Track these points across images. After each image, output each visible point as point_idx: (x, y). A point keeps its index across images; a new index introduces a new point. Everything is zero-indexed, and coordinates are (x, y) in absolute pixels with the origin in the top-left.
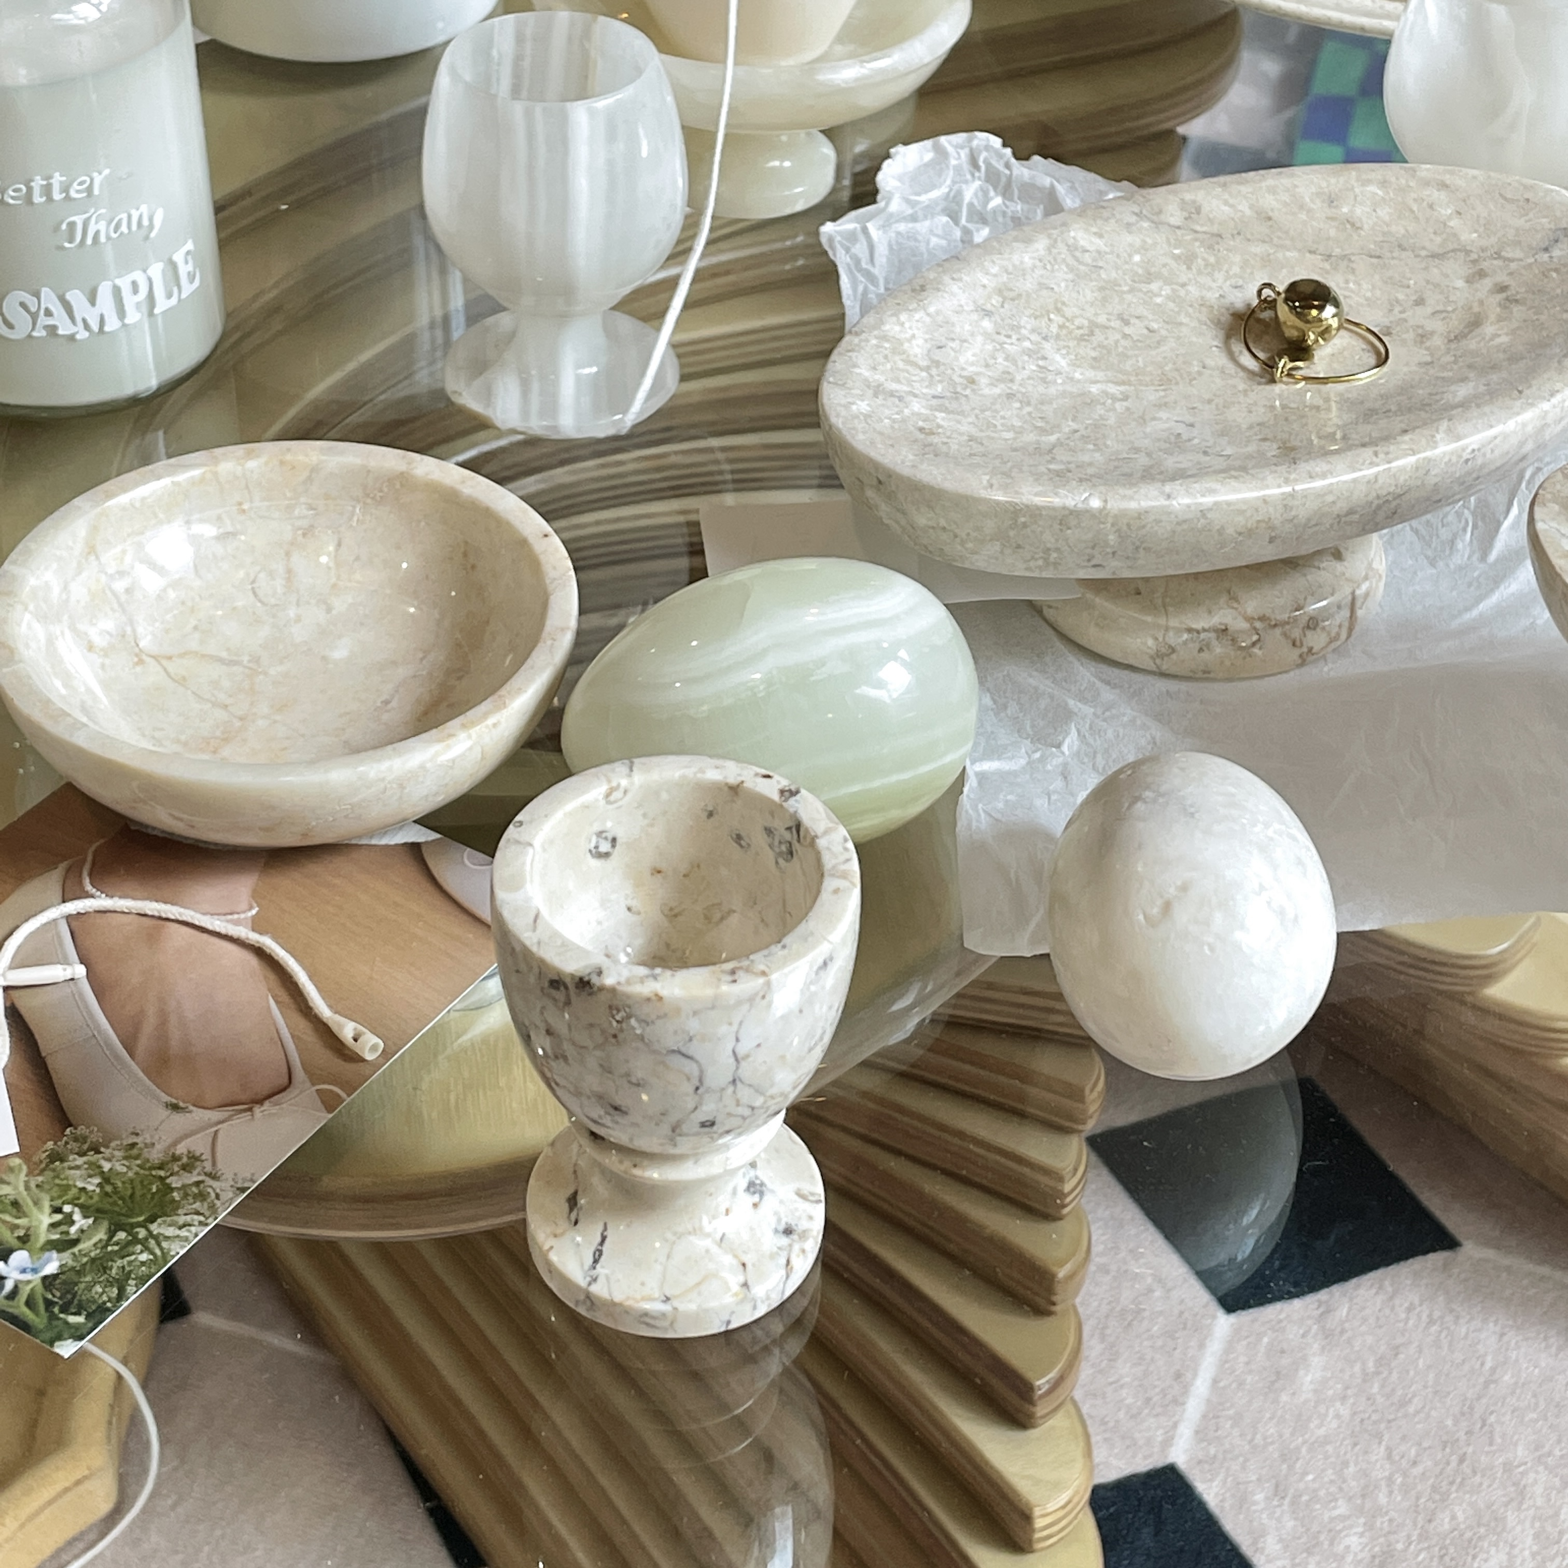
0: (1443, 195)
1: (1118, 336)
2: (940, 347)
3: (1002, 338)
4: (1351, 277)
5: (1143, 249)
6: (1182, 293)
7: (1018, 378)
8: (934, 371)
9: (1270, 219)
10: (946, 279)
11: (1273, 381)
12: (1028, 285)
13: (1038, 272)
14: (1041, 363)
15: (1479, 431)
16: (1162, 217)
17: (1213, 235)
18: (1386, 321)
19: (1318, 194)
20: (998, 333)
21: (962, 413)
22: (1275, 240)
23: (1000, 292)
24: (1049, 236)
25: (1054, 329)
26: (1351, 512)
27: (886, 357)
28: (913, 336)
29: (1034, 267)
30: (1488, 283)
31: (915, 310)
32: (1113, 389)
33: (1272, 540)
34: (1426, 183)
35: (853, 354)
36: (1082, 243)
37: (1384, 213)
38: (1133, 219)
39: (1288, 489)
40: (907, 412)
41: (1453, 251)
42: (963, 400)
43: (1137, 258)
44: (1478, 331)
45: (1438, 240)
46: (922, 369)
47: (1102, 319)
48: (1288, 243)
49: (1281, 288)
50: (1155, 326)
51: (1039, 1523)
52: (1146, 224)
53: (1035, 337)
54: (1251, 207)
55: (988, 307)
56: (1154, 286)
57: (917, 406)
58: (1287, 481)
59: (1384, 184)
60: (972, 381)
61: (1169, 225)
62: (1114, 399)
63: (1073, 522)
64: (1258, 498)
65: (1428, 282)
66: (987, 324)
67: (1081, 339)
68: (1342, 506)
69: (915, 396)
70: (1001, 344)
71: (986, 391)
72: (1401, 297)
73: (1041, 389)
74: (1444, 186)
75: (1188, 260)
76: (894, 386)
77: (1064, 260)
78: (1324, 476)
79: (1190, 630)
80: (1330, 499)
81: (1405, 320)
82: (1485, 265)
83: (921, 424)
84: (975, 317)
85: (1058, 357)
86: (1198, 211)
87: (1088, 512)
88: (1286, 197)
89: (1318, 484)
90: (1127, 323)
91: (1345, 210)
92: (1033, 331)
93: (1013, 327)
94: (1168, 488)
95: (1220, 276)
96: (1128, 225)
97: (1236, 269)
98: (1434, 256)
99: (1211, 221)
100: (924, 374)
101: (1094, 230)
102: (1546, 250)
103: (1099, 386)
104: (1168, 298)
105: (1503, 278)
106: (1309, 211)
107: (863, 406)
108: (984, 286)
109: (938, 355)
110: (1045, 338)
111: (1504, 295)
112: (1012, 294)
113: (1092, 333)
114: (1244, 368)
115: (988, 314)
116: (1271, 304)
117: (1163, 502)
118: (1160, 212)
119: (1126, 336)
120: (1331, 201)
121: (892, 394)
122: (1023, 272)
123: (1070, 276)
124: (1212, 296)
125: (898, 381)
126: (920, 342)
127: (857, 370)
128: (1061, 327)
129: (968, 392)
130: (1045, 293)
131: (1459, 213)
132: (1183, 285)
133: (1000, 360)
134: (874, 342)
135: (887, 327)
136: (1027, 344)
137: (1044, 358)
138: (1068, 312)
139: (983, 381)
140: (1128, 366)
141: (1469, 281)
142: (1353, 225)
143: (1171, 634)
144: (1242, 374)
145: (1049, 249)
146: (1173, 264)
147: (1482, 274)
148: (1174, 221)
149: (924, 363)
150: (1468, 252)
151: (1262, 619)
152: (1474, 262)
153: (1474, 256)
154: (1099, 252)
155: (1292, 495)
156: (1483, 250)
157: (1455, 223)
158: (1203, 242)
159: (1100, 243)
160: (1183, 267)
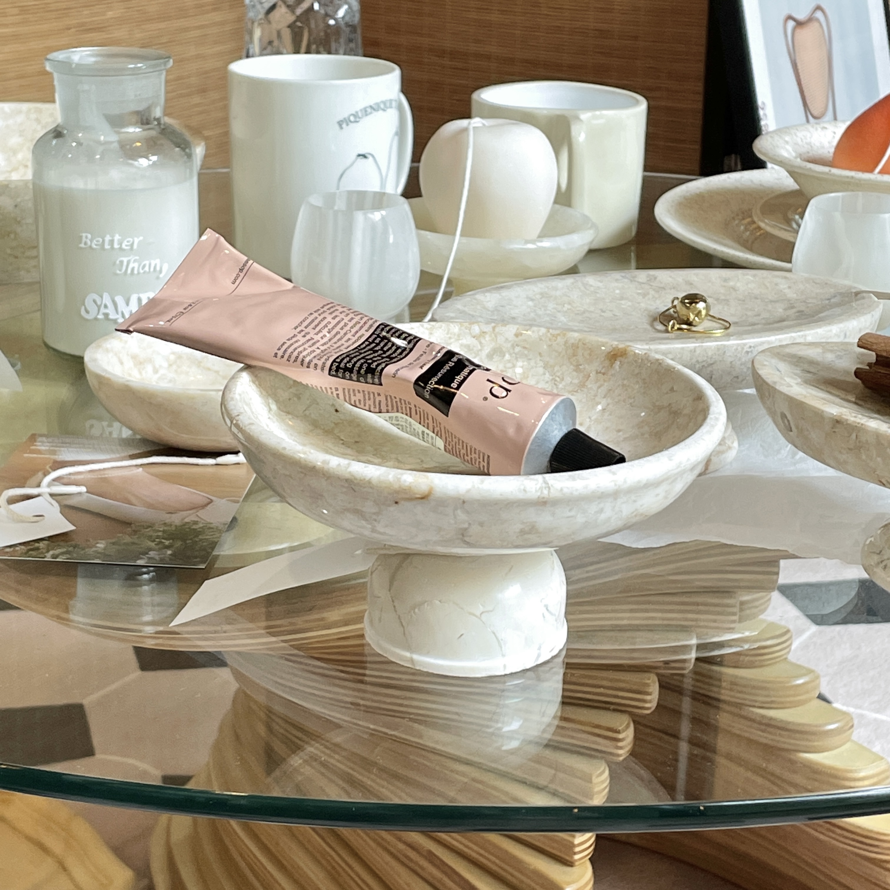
0: (784, 281)
1: (597, 315)
2: (502, 306)
5: (622, 289)
6: (637, 305)
8: (495, 312)
9: (691, 284)
12: (557, 293)
13: (565, 290)
14: (553, 318)
15: (753, 339)
16: (636, 279)
17: (661, 288)
18: (736, 319)
19: (719, 278)
20: (535, 307)
23: (541, 294)
24: (576, 279)
25: (565, 309)
27: (472, 304)
29: (563, 288)
30: (794, 310)
34: (776, 277)
36: (591, 283)
37: (751, 286)
38: (620, 278)
41: (782, 300)
43: (617, 291)
45: (776, 296)
47: (591, 309)
50: (618, 314)
52: (626, 281)
53: (553, 310)
54: (683, 279)
55: (534, 298)
56: (623, 302)
59: (754, 276)
61: (638, 282)
65: (765, 309)
66: (530, 303)
67: (577, 314)
70: (535, 310)
72: (748, 313)
74: (785, 278)
75: (644, 295)
76: (472, 313)
77: (579, 288)
81: (746, 320)
82: (796, 305)
84: (525, 300)
85: (562, 318)
86: (655, 279)
88: (703, 278)
90: (604, 312)
91: (731, 284)
92: (554, 308)
93: (543, 306)
95: (658, 302)
96: (617, 280)
97: (668, 300)
98: (771, 301)
99: (661, 282)
100: (490, 312)
101: (598, 279)
102: (829, 299)
104: (629, 306)
105: (802, 308)
106: (713, 283)
108: (534, 291)
109: (500, 308)
110: (559, 312)
112: (548, 296)
113: (584, 313)
114: (657, 329)
115: (532, 300)
118: (635, 277)
119: (601, 316)
120: (726, 280)
122: (556, 289)
123: (580, 294)
125: (474, 311)
126: (492, 303)
128: (569, 309)
130: (565, 297)
131: (789, 287)
132: (639, 303)
133: (532, 315)
135: (477, 296)
136: (548, 312)
137: (555, 317)
138: (575, 305)
141: (785, 309)
142: (734, 289)
144: (654, 330)
145: (573, 283)
146: (636, 295)
147: (793, 307)
148: (640, 280)
149: (491, 309)
150: (789, 300)
152: (791, 304)
153: (792, 302)
154: (598, 287)
156: (797, 300)
157: (787, 291)
158: (654, 290)
159: (600, 284)
160: (641, 297)
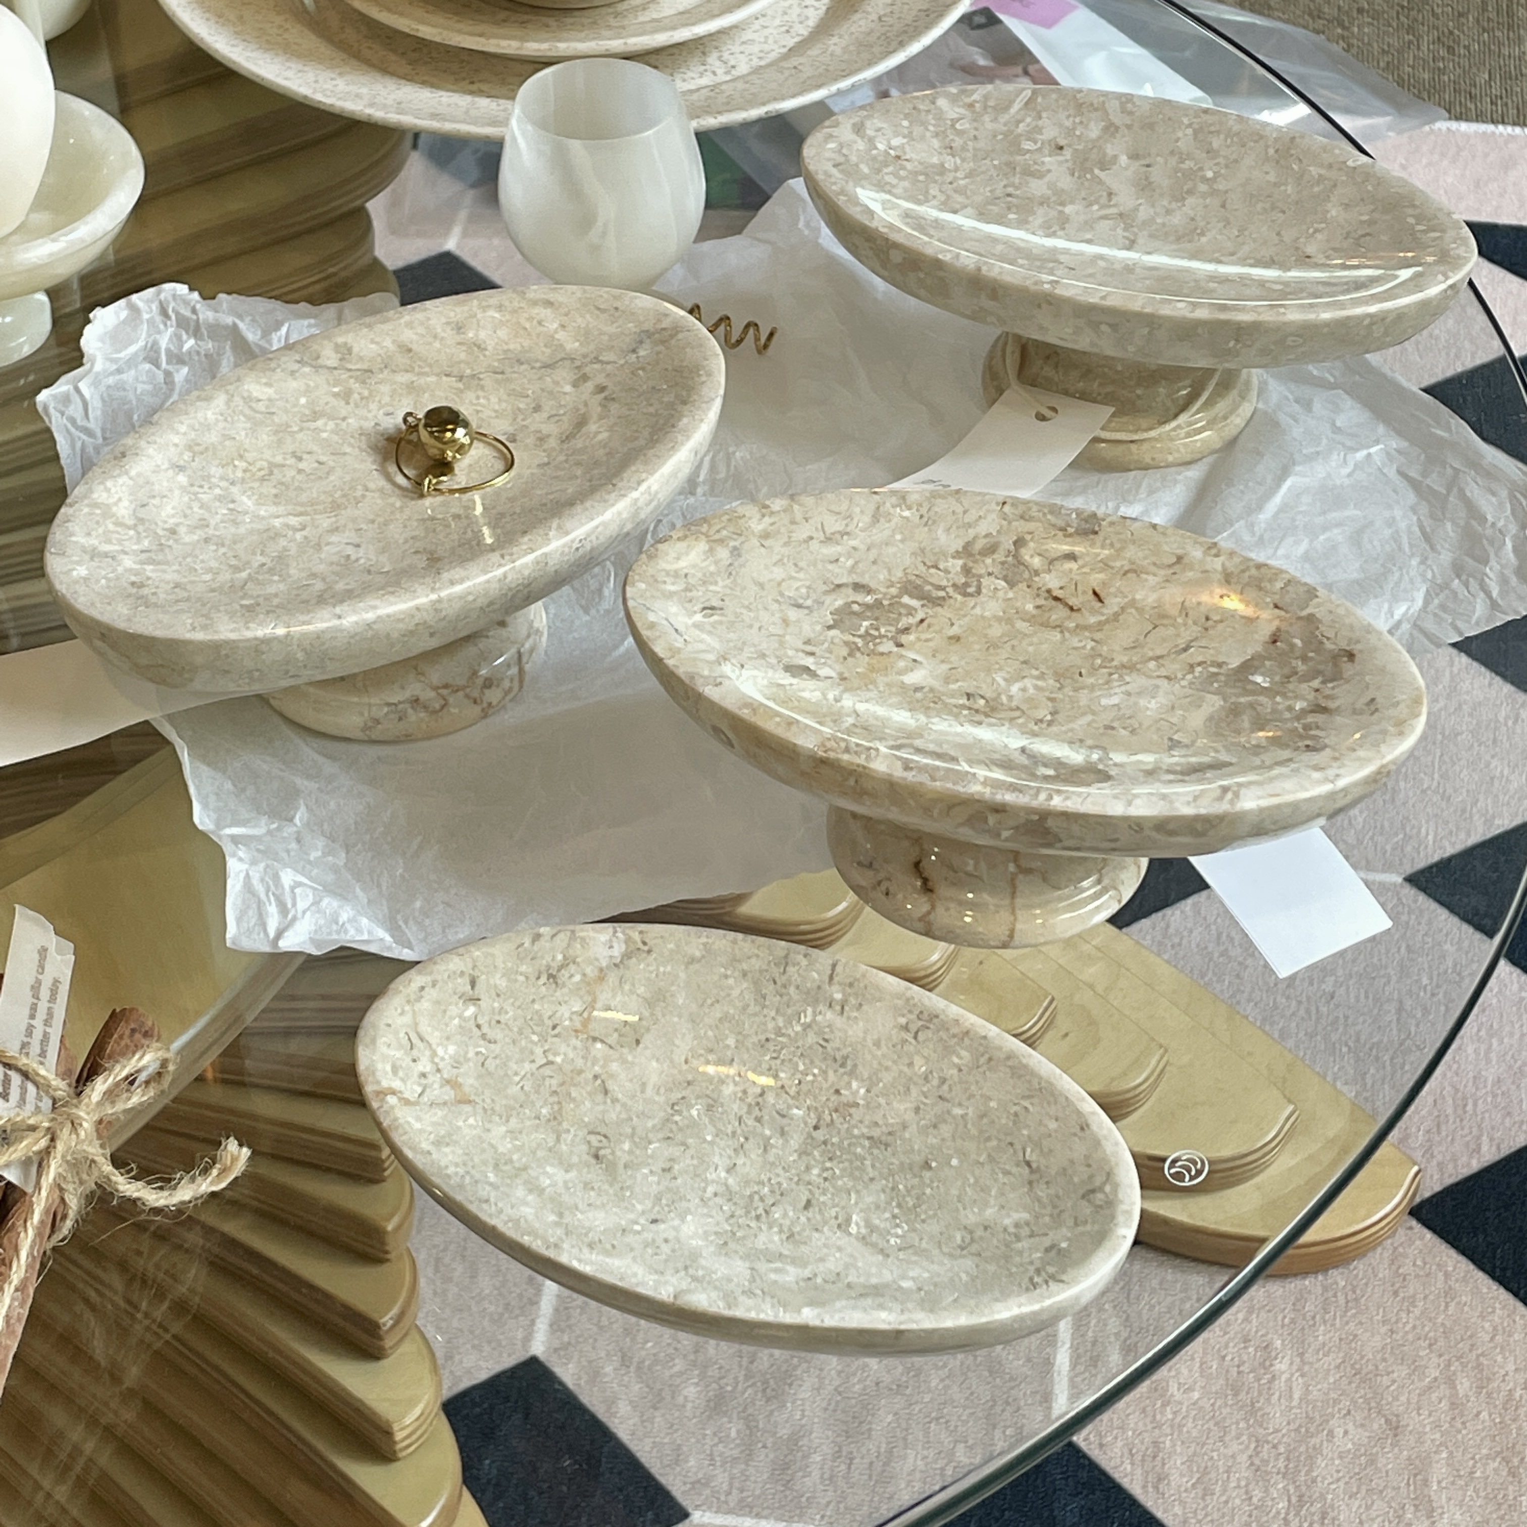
0: (549, 311)
1: (293, 473)
2: (143, 506)
3: (196, 489)
4: (480, 393)
5: (307, 391)
6: (344, 425)
7: (213, 523)
8: (141, 528)
9: (410, 350)
10: (143, 444)
11: (422, 496)
12: (213, 438)
13: (221, 425)
14: (231, 506)
15: (583, 525)
16: (320, 362)
17: (366, 371)
18: (511, 430)
19: (448, 323)
20: (192, 485)
21: (167, 563)
22: (417, 369)
23: (189, 448)
24: (227, 392)
25: (239, 474)
26: (491, 603)
27: (98, 523)
28: (120, 500)
29: (217, 420)
30: (590, 386)
31: (119, 475)
32: (294, 521)
33: (432, 635)
34: (535, 303)
35: (69, 525)
36: (255, 394)
37: (502, 333)
38: (296, 366)
39: (434, 597)
40: (120, 569)
41: (562, 359)
42: (167, 550)
44: (584, 430)
45: (548, 351)
46: (129, 528)
47: (279, 459)
48: (427, 369)
49: (421, 415)
50: (323, 458)
51: (399, 1436)
52: (307, 369)
53: (224, 484)
54: (394, 342)
55: (182, 463)
56: (320, 423)
57: (128, 562)
58: (433, 590)
59: (500, 308)
60: (173, 532)
61: (327, 367)
62: (296, 530)
63: (264, 647)
64: (411, 609)
65: (543, 390)
66: (182, 479)
67: (263, 479)
68: (481, 602)
69: (126, 553)
70: (195, 494)
71: (187, 539)
72: (522, 406)
73: (233, 530)
74: (549, 303)
75: (346, 396)
76: (107, 548)
77: (241, 412)
78: (462, 581)
79: (389, 704)
80: (471, 598)
81: (526, 427)
82: (587, 370)
83: (133, 579)
84: (171, 473)
85: (244, 499)
86: (350, 350)
87: (276, 638)
88: (421, 330)
89: (458, 589)
90: (300, 459)
91: (471, 335)
92: (222, 478)
93: (203, 478)
94: (338, 610)
95: (373, 406)
96: (293, 373)
97: (387, 399)
98: (546, 366)
99: (361, 359)
100: (132, 532)
101: (264, 380)
102: (634, 351)
103: (281, 520)
104: (332, 432)
105: (601, 379)
106: (442, 339)
107: (81, 571)
108: (176, 445)
109: (142, 513)
110: (233, 483)
111: (603, 395)
112: (201, 448)
113: (271, 473)
114: (399, 487)
115: (181, 469)
116: (414, 428)
117: (335, 622)
118: (318, 357)
119: (300, 471)
120: (459, 328)
121: (106, 555)
122: (208, 428)
123: (248, 425)
124: (369, 425)
125: (109, 541)
126: (125, 503)
127: (74, 539)
128: (245, 471)
129: (171, 542)
130: (227, 443)
131: (563, 326)
132: (344, 419)
133: (196, 509)
134: (86, 510)
135: (95, 496)
136: (217, 491)
137: (233, 501)
138: (250, 456)
139: (182, 530)
140: (304, 498)
141: (575, 385)
142: (479, 347)
143: (374, 709)
144: (397, 491)
145: (228, 403)
146: (334, 402)
147: (585, 378)
148: (331, 363)
149: (131, 522)
150: (573, 360)
151: (446, 686)
152: (577, 368)
153: (578, 363)
154: (270, 400)
155: (439, 601)
156: (585, 356)
157: (561, 335)
158: (357, 379)
159: (270, 391)
160: (342, 403)
